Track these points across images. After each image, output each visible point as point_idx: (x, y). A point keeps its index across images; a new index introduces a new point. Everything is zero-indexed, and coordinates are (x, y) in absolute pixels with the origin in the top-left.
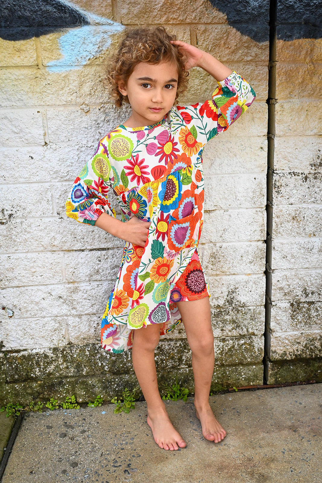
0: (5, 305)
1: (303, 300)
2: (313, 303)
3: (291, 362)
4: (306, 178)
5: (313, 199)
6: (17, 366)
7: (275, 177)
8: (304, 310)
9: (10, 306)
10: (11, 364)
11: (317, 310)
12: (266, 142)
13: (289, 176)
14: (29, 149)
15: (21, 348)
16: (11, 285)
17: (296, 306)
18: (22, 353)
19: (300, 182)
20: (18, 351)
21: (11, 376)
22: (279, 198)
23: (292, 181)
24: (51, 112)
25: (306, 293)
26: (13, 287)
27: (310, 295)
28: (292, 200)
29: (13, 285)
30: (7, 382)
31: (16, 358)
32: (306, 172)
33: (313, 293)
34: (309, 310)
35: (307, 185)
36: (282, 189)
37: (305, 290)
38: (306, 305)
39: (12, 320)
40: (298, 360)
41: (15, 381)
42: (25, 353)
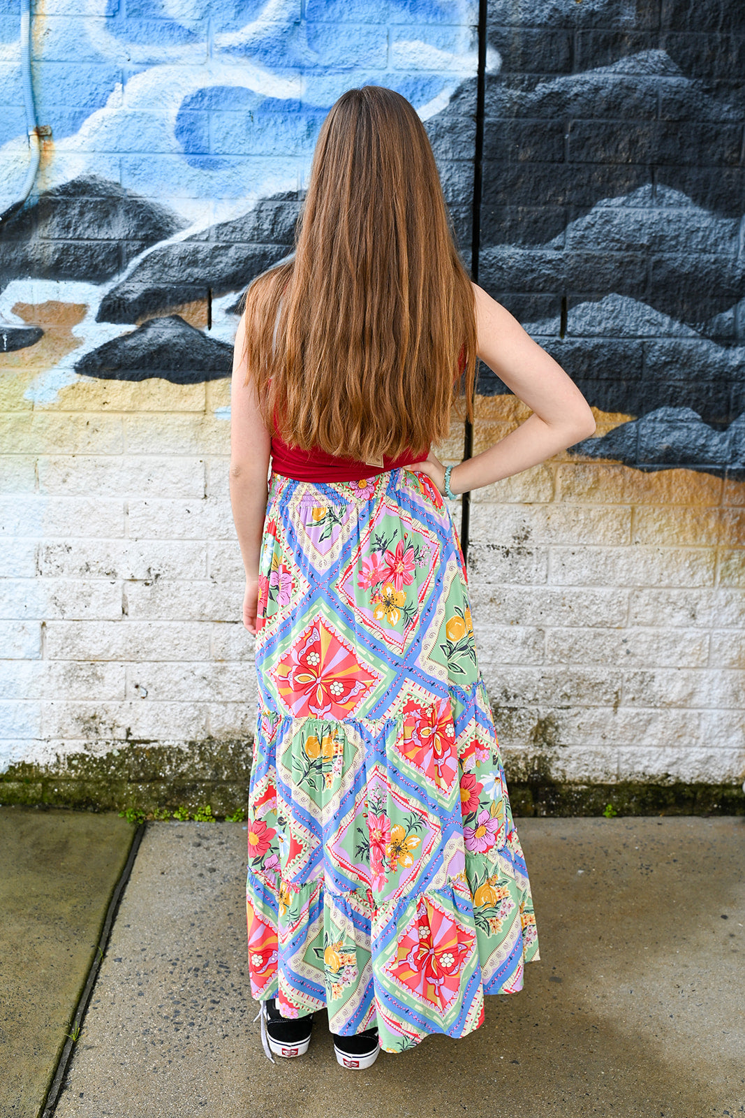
0: (138, 682)
1: (503, 704)
2: (515, 709)
4: (508, 553)
5: (516, 579)
6: (143, 761)
7: (470, 550)
8: (504, 717)
9: (144, 685)
10: (137, 757)
11: (520, 719)
12: (460, 508)
13: (487, 549)
14: (186, 501)
15: (152, 739)
16: (148, 658)
18: (152, 745)
19: (500, 557)
20: (147, 742)
21: (135, 773)
22: (475, 575)
23: (489, 555)
24: (214, 462)
25: (505, 693)
26: (150, 661)
27: (512, 699)
28: (490, 579)
29: (151, 658)
30: (130, 781)
31: (144, 751)
32: (508, 546)
33: (515, 697)
34: (510, 717)
35: (508, 560)
36: (478, 565)
37: (506, 691)
38: (506, 711)
39: (144, 702)
41: (139, 781)
42: (156, 745)
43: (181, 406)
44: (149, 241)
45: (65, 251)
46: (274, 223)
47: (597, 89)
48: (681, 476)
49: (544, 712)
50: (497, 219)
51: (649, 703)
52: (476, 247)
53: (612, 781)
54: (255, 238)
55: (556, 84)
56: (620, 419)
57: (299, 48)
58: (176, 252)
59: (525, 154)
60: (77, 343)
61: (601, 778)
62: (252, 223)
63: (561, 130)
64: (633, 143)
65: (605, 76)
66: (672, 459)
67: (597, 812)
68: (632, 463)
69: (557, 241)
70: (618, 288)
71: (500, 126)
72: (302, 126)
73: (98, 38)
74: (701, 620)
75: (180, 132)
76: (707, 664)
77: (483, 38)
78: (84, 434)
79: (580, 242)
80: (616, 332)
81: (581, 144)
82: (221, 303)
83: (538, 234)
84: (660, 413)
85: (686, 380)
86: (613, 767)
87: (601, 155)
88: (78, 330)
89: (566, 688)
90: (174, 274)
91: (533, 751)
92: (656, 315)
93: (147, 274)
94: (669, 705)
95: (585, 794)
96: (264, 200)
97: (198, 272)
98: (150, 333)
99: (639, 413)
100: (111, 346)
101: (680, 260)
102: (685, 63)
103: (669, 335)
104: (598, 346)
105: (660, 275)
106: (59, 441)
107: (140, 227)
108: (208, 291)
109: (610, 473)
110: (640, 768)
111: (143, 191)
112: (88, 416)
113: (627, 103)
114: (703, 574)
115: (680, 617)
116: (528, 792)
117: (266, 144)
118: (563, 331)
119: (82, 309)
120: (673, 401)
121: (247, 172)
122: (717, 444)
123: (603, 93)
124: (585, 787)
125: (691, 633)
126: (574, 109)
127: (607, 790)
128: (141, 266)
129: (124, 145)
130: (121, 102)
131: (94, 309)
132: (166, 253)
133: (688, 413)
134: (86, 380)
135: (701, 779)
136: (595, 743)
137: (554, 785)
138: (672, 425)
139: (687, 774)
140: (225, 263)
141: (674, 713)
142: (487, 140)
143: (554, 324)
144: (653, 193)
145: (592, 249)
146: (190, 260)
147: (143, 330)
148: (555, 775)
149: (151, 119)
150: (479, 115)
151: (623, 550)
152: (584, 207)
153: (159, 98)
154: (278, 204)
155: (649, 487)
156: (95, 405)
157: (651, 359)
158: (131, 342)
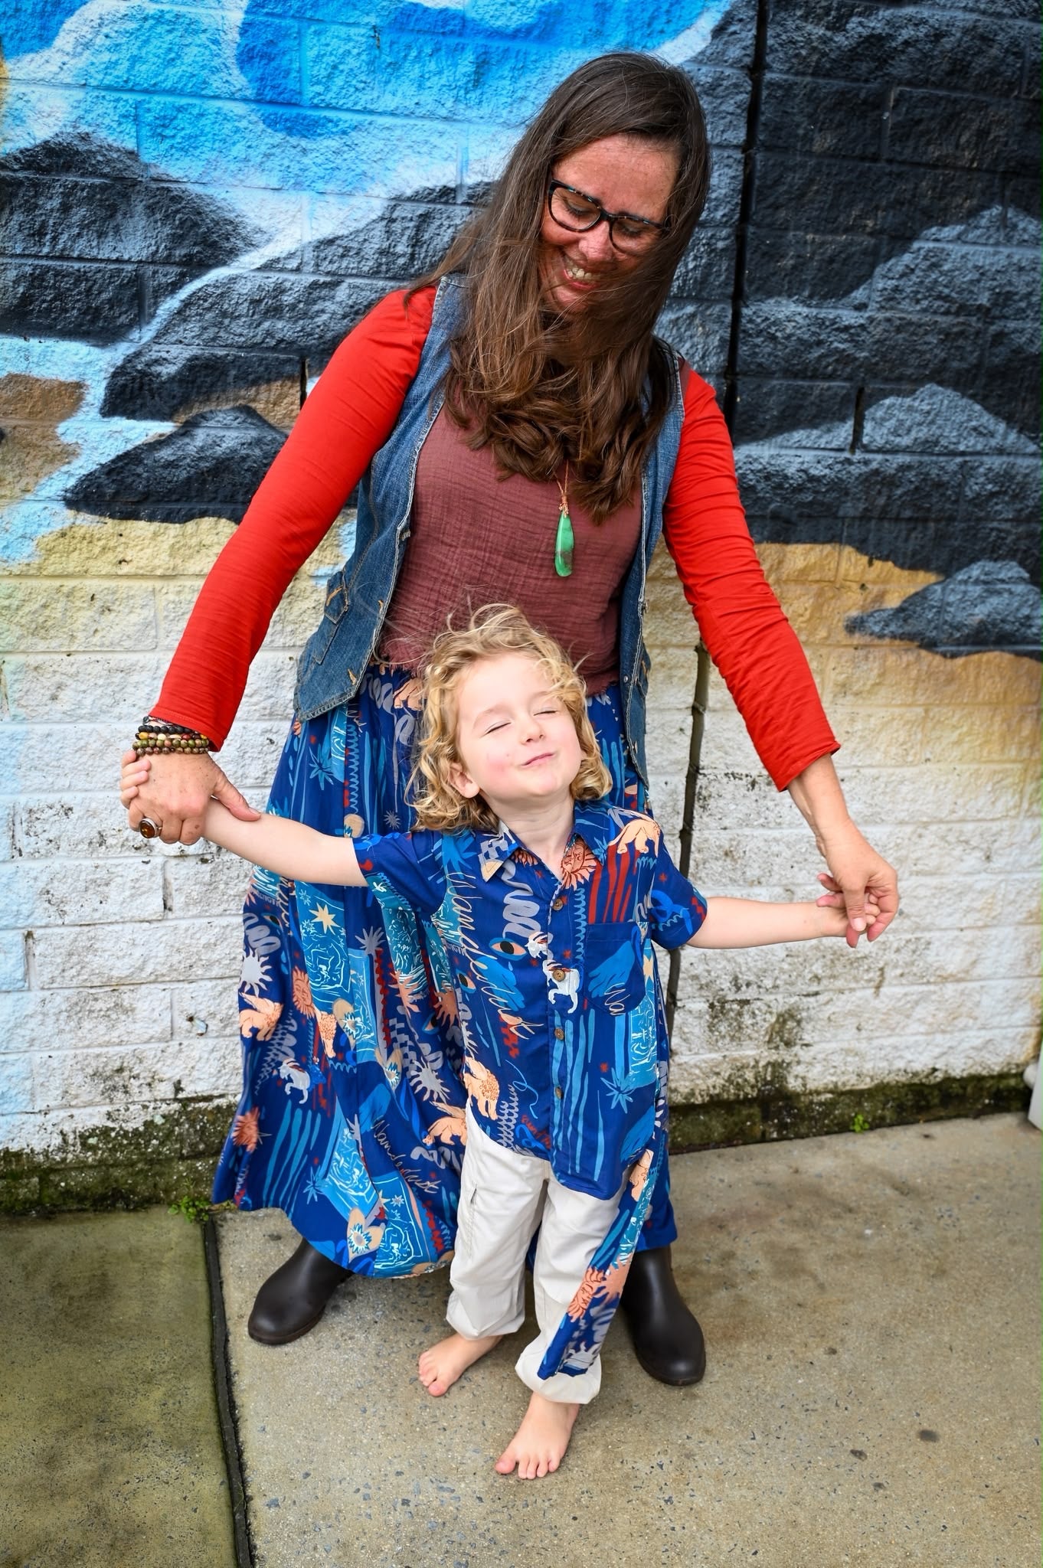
0: (191, 1012)
1: (730, 997)
2: (747, 1002)
3: (703, 1108)
4: (753, 784)
5: (762, 820)
6: (203, 1128)
7: (701, 781)
8: (732, 1014)
9: (202, 1015)
10: (192, 1123)
11: (754, 1015)
12: (690, 719)
13: (725, 780)
14: (267, 725)
15: (216, 1093)
16: (208, 975)
17: (718, 1009)
18: (216, 1102)
19: (743, 791)
20: (208, 1099)
21: (191, 1145)
22: (705, 819)
23: (730, 787)
25: (736, 984)
26: (211, 979)
27: (744, 988)
28: (726, 822)
29: (213, 974)
30: (182, 1158)
31: (204, 1112)
32: (754, 773)
33: (748, 985)
34: (740, 1014)
35: (753, 795)
36: (712, 803)
37: (736, 979)
38: (735, 1006)
39: (202, 1041)
40: (715, 1104)
41: (197, 1155)
42: (223, 1102)
44: (195, 266)
45: (37, 280)
46: (416, 242)
47: (938, 36)
48: (996, 659)
49: (780, 1002)
50: (773, 254)
51: (921, 979)
52: (738, 298)
53: (866, 1084)
54: (382, 269)
55: (878, 22)
56: (923, 579)
58: (244, 288)
59: (823, 142)
60: (68, 453)
61: (851, 1082)
62: (377, 241)
63: (877, 103)
64: (982, 134)
66: (984, 638)
67: (843, 1127)
68: (930, 645)
69: (859, 295)
70: (938, 376)
71: (788, 88)
72: (466, 64)
74: (998, 863)
75: (246, 58)
76: (993, 923)
78: (84, 617)
79: (891, 298)
80: (927, 447)
81: (905, 131)
83: (832, 282)
84: (975, 571)
85: (1017, 520)
86: (868, 1067)
87: (934, 152)
88: (68, 430)
89: (817, 968)
90: (240, 331)
91: (768, 1056)
92: (987, 420)
93: (193, 328)
94: (944, 980)
95: (830, 1105)
96: (398, 200)
97: (283, 328)
98: (201, 436)
99: (947, 571)
100: (129, 460)
101: (1028, 333)
103: (1000, 451)
104: (904, 468)
105: (999, 356)
106: (40, 630)
107: (177, 239)
108: (299, 362)
109: (902, 660)
110: (900, 1064)
111: (181, 170)
112: (92, 585)
113: (979, 65)
114: (1008, 800)
115: (973, 860)
116: (756, 1110)
117: (399, 94)
118: (856, 443)
119: (71, 394)
120: (994, 552)
121: (369, 144)
123: (947, 43)
124: (830, 1096)
125: (983, 881)
126: (900, 68)
127: (857, 1096)
128: (181, 315)
129: (144, 72)
131: (97, 392)
132: (226, 288)
133: (1012, 570)
134: (86, 521)
135: (977, 1070)
136: (847, 1037)
137: (789, 1099)
138: (990, 587)
139: (959, 1066)
140: (331, 314)
141: (950, 989)
142: (767, 113)
143: (844, 432)
144: (1003, 223)
145: (910, 311)
146: (269, 305)
147: (187, 429)
148: (793, 1084)
149: (192, 28)
150: (756, 67)
151: (909, 772)
152: (901, 239)
154: (422, 209)
155: (951, 679)
156: (104, 565)
157: (972, 488)
158: (166, 454)
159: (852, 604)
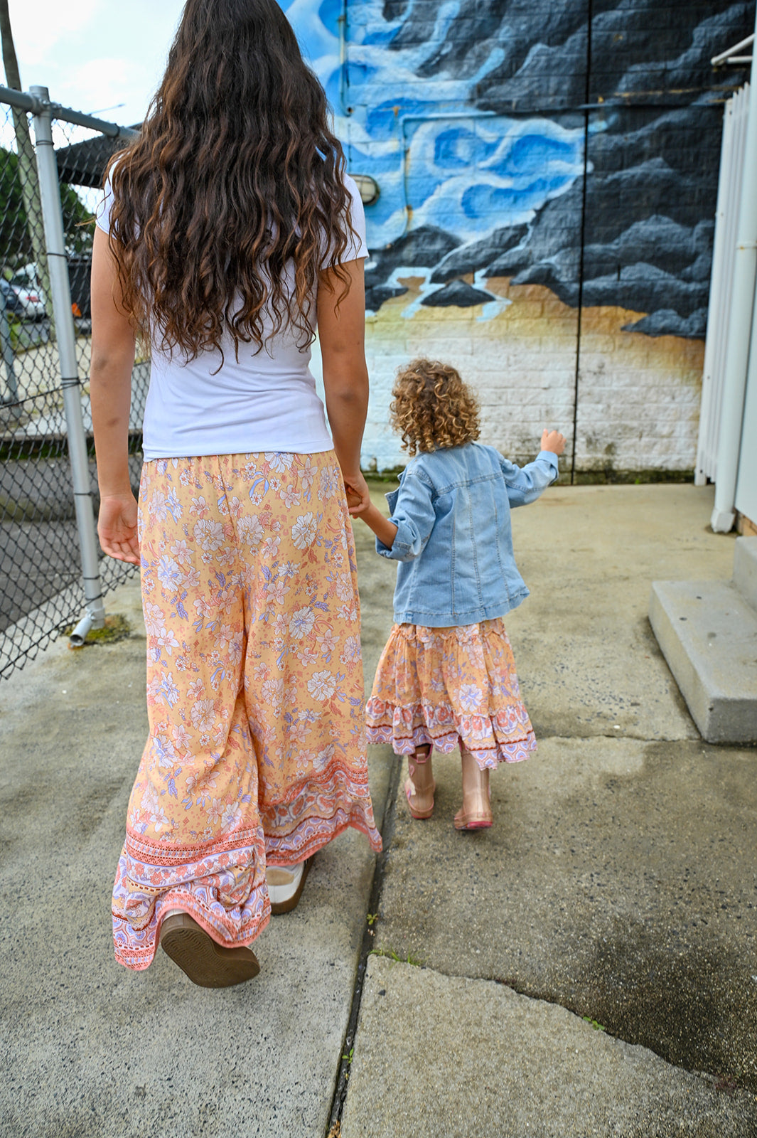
1: (593, 438)
2: (598, 440)
3: (586, 472)
4: (595, 373)
5: (599, 385)
7: (580, 373)
8: (593, 443)
11: (601, 444)
12: (576, 355)
13: (587, 372)
17: (589, 442)
19: (593, 375)
22: (582, 384)
23: (588, 375)
24: (476, 339)
25: (594, 434)
27: (597, 435)
28: (588, 385)
32: (596, 371)
34: (596, 443)
35: (596, 376)
36: (584, 379)
37: (594, 432)
38: (594, 440)
40: (590, 472)
43: (463, 317)
44: (450, 249)
45: (417, 256)
46: (501, 239)
47: (633, 176)
48: (669, 339)
49: (610, 440)
50: (592, 233)
51: (655, 436)
52: (583, 245)
53: (638, 470)
54: (494, 245)
55: (616, 175)
56: (643, 316)
57: (511, 167)
58: (461, 254)
59: (603, 205)
60: (421, 293)
61: (633, 468)
62: (491, 240)
63: (618, 194)
64: (648, 198)
65: (637, 170)
66: (664, 331)
67: (632, 482)
68: (647, 334)
69: (616, 241)
70: (642, 260)
71: (592, 195)
72: (512, 199)
73: (431, 167)
74: (677, 400)
75: (463, 204)
76: (679, 419)
77: (586, 157)
78: (424, 330)
79: (626, 241)
80: (641, 279)
81: (626, 200)
82: (480, 274)
83: (608, 239)
84: (660, 312)
85: (672, 298)
86: (639, 464)
87: (635, 204)
88: (422, 287)
89: (620, 430)
90: (460, 263)
91: (606, 457)
92: (658, 270)
93: (449, 263)
94: (663, 437)
95: (627, 476)
96: (496, 231)
97: (470, 261)
98: (451, 287)
99: (651, 312)
100: (435, 294)
101: (668, 247)
102: (671, 163)
103: (663, 279)
104: (633, 286)
105: (660, 253)
106: (414, 333)
107: (447, 244)
108: (474, 269)
109: (639, 338)
110: (650, 464)
111: (447, 229)
112: (426, 323)
113: (646, 181)
114: (678, 380)
115: (668, 399)
116: (603, 475)
117: (497, 207)
118: (619, 279)
119: (422, 280)
120: (665, 307)
121: (490, 219)
122: (684, 324)
123: (636, 178)
124: (627, 472)
125: (673, 406)
126: (624, 185)
127: (636, 474)
128: (447, 260)
129: (441, 210)
130: (440, 192)
131: (429, 278)
132: (457, 254)
133: (671, 312)
134: (425, 308)
135: (678, 469)
136: (631, 453)
137: (614, 472)
138: (665, 317)
139: (671, 466)
140: (481, 257)
141: (665, 440)
142: (588, 201)
143: (615, 277)
144: (657, 219)
145: (631, 244)
146: (467, 256)
147: (448, 286)
148: (615, 467)
149: (451, 199)
150: (584, 190)
151: (643, 371)
152: (628, 226)
153: (455, 191)
154: (502, 232)
155: (655, 343)
156: (428, 318)
157: (656, 289)
158: (443, 292)
159: (622, 323)
